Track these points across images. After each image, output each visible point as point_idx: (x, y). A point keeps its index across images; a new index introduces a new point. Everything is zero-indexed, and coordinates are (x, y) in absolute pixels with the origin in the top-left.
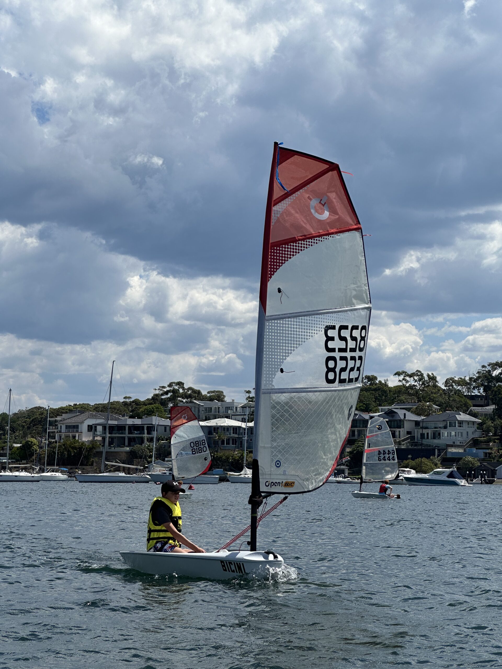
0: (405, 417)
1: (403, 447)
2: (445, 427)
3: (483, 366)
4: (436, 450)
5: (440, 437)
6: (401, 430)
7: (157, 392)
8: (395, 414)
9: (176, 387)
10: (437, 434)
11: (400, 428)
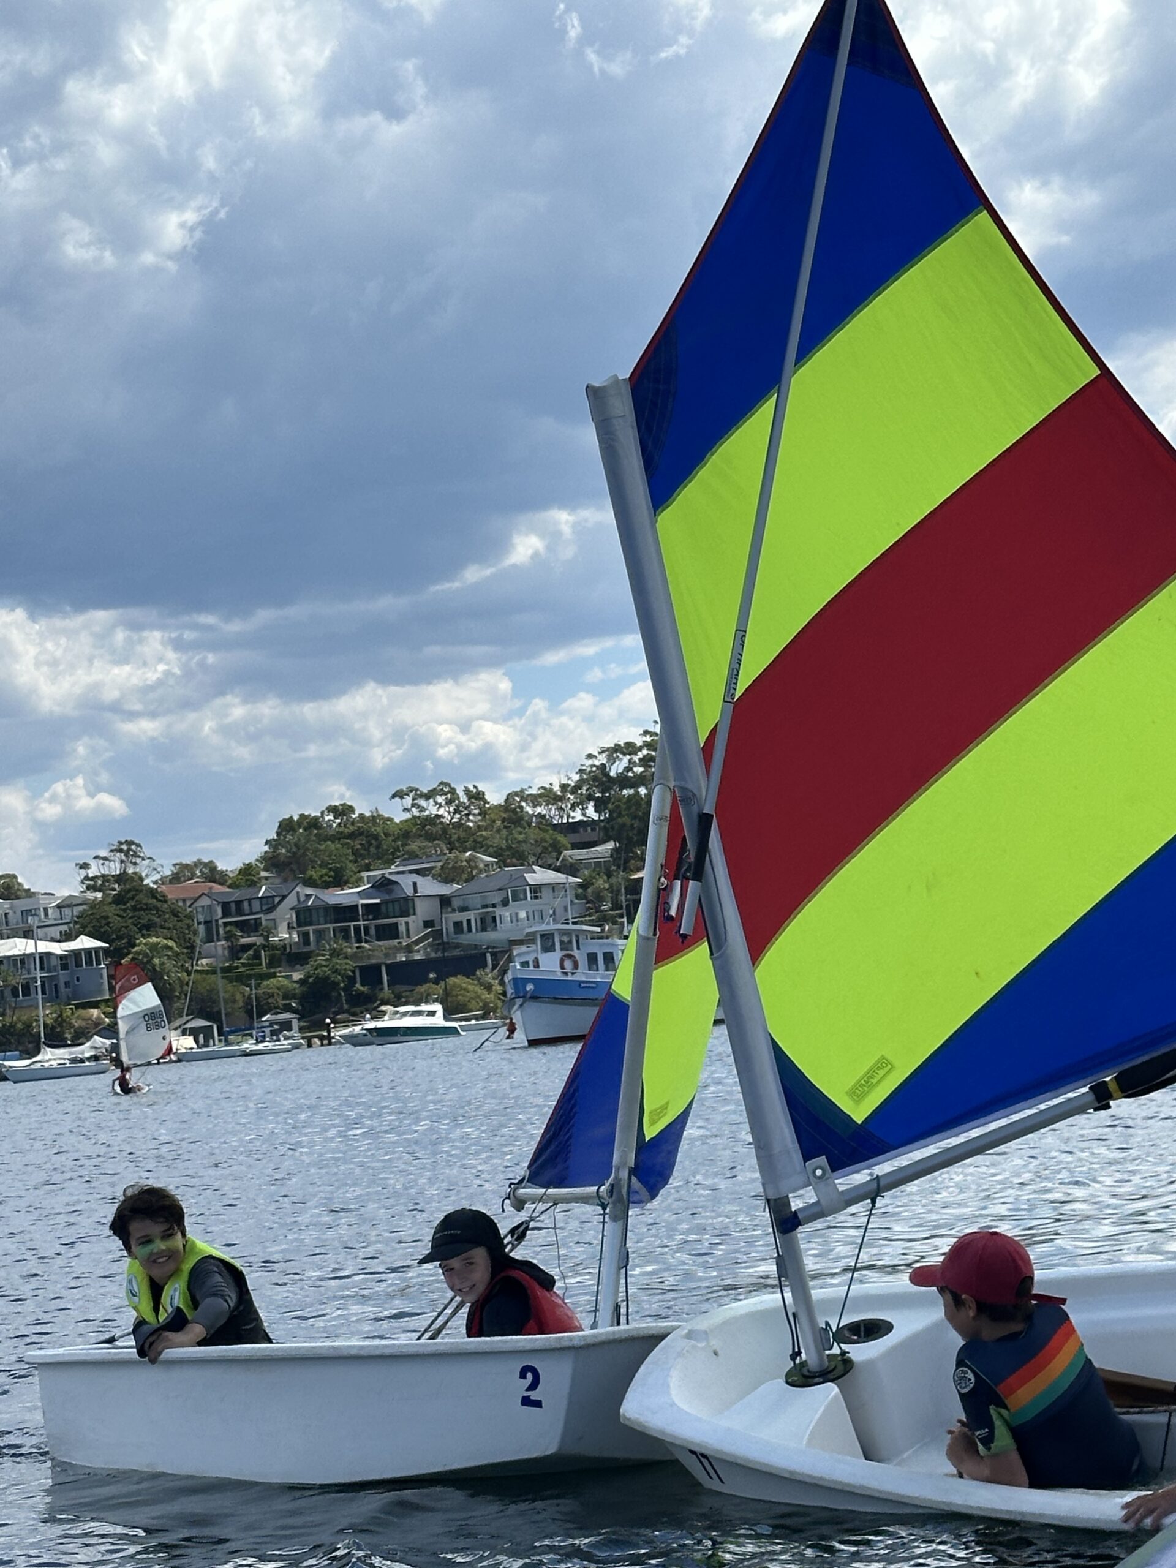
0: (416, 891)
1: (417, 957)
2: (505, 903)
3: (590, 756)
4: (488, 955)
5: (496, 926)
6: (411, 919)
8: (395, 887)
10: (489, 920)
11: (408, 916)
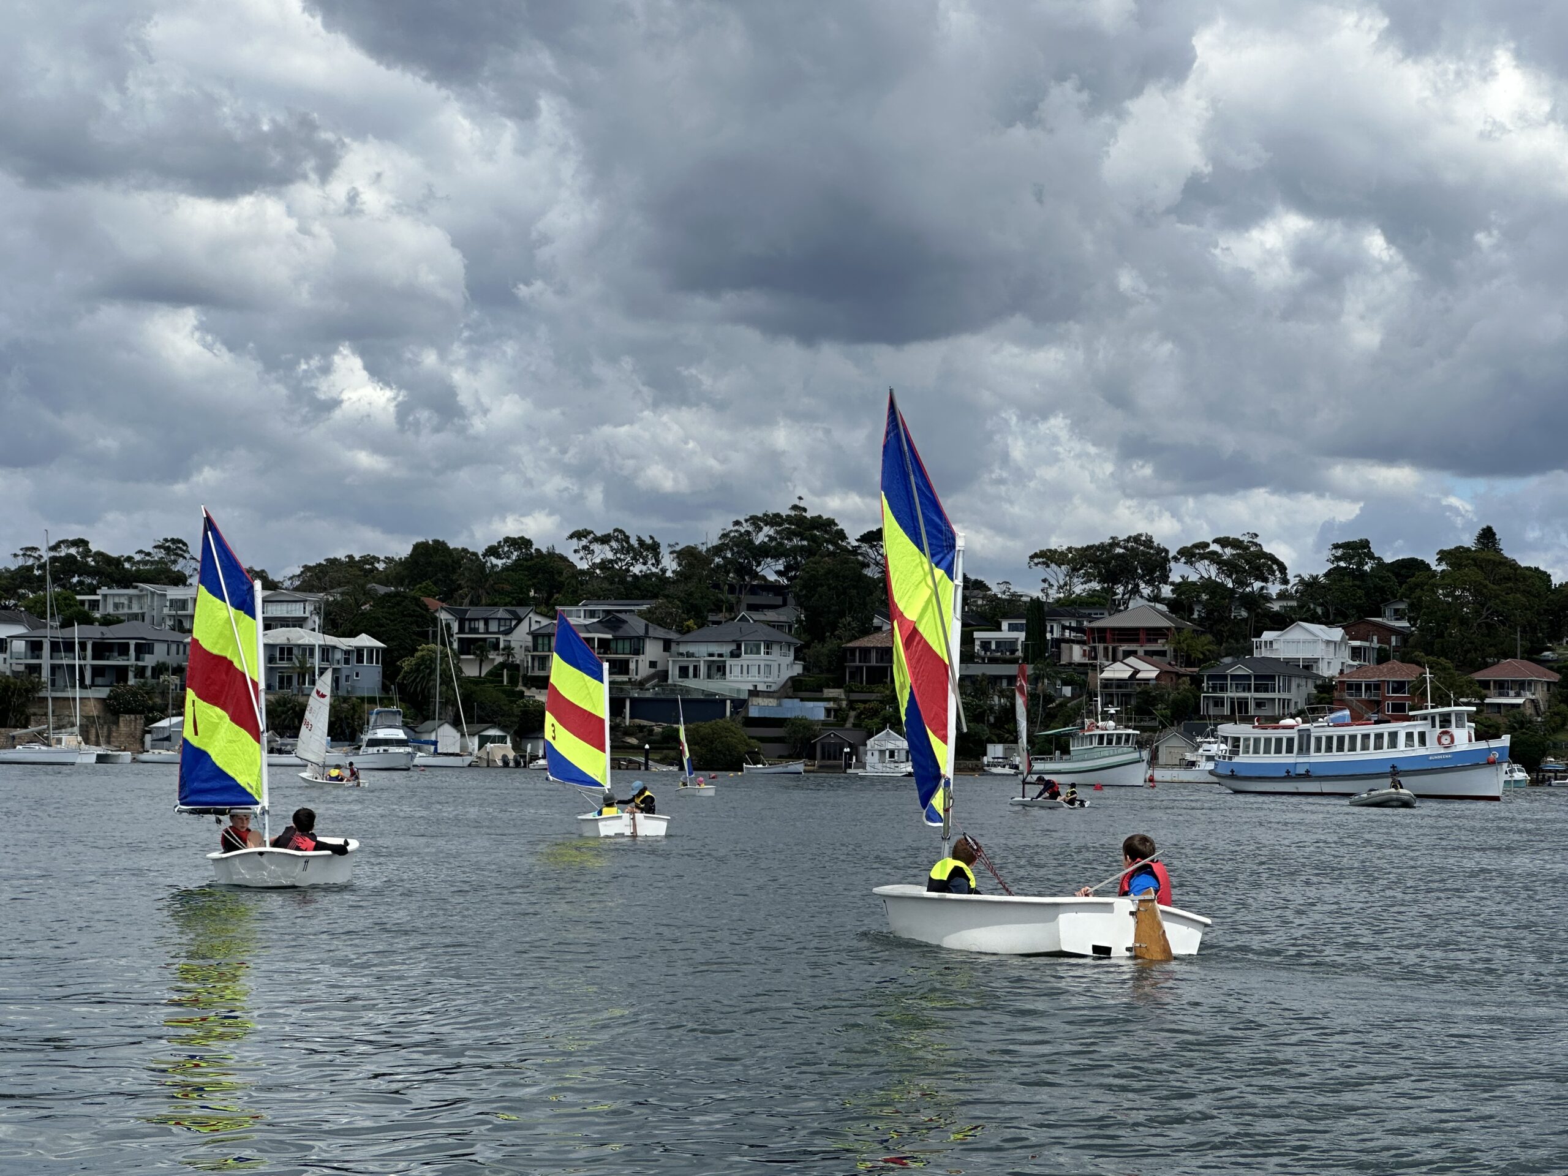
1: (648, 695)
2: (737, 655)
3: (737, 523)
4: (728, 702)
5: (724, 674)
7: (20, 562)
8: (622, 625)
9: (73, 551)
10: (718, 668)
11: (637, 654)
